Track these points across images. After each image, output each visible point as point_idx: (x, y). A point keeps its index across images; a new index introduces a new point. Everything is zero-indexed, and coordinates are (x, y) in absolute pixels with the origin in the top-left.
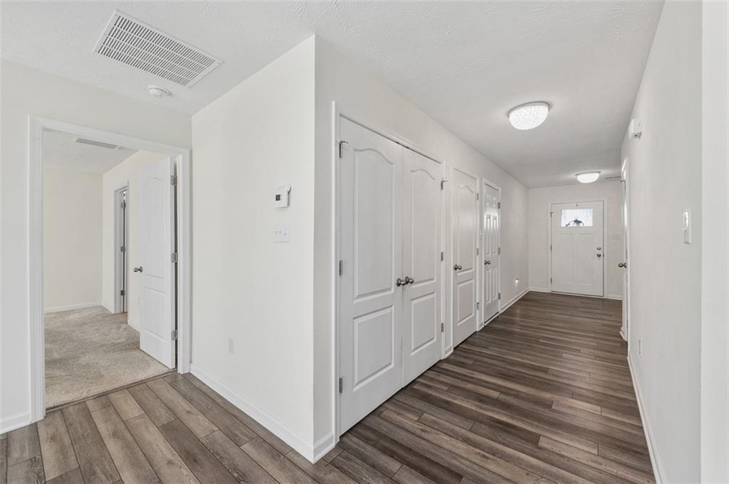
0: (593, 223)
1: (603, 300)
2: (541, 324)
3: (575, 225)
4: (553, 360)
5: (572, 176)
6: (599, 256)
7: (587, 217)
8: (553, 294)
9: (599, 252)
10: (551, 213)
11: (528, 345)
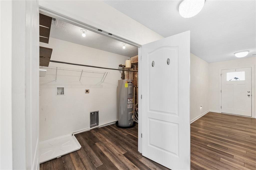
0: (245, 78)
1: (252, 119)
2: (211, 133)
3: (235, 80)
4: (213, 163)
5: (232, 54)
6: (249, 96)
7: (242, 76)
8: (222, 114)
9: (249, 94)
10: (221, 74)
11: (199, 149)
